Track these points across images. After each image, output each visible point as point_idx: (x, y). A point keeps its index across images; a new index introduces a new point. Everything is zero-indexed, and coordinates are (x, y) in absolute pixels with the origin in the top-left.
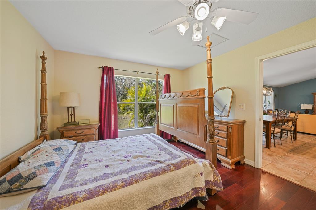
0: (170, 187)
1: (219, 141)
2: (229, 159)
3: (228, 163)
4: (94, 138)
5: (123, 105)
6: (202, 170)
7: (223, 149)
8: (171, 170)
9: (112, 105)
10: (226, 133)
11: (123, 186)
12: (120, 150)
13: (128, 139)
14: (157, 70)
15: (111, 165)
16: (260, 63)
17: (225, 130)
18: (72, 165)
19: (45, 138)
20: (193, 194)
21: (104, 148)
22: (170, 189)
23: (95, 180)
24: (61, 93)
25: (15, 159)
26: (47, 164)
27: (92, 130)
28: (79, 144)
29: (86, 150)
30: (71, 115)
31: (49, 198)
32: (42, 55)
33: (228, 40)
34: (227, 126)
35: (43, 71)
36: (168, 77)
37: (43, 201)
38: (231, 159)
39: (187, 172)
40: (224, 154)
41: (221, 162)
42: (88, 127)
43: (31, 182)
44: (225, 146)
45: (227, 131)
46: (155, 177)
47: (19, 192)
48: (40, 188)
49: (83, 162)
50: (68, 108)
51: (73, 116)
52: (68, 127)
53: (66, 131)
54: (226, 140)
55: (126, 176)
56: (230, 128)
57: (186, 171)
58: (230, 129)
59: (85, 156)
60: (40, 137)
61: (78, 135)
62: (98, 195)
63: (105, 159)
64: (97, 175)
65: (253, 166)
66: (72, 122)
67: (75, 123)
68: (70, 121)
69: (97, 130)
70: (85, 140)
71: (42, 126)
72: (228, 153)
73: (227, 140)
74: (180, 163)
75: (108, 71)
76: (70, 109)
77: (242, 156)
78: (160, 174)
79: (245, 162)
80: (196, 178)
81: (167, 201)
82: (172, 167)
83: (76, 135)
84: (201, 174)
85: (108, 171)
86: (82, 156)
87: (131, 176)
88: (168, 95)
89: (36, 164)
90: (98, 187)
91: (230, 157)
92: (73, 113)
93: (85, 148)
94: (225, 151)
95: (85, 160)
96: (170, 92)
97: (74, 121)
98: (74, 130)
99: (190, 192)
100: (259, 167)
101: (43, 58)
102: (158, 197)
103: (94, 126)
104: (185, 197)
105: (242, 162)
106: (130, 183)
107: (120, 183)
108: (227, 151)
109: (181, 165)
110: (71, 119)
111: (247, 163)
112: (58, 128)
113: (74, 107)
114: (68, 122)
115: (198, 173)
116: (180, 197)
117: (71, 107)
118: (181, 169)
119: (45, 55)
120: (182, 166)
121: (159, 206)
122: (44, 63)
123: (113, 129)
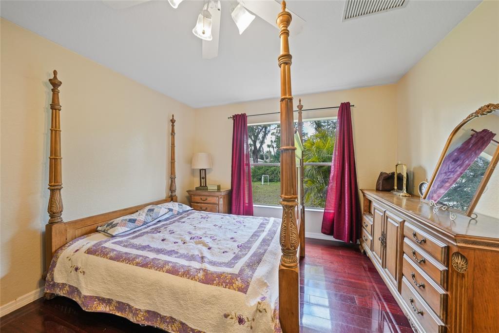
4: (217, 209)
6: (245, 314)
7: (432, 318)
8: (195, 277)
9: (246, 168)
10: (443, 268)
14: (300, 101)
17: (442, 257)
27: (215, 198)
30: (203, 178)
34: (448, 248)
35: (172, 133)
37: (99, 246)
39: (214, 296)
42: (212, 194)
44: (441, 312)
45: (447, 262)
46: (170, 275)
50: (200, 170)
53: (194, 196)
56: (455, 254)
57: (215, 294)
58: (458, 261)
60: (169, 198)
61: (203, 202)
66: (203, 186)
68: (202, 185)
70: (208, 209)
74: (215, 276)
78: (178, 275)
80: (228, 320)
82: (201, 274)
83: (201, 201)
84: (240, 319)
92: (204, 176)
97: (205, 186)
101: (173, 121)
103: (217, 194)
109: (215, 280)
110: (203, 183)
112: (188, 192)
113: (205, 170)
115: (235, 314)
117: (203, 170)
118: (209, 286)
119: (174, 117)
120: (215, 282)
122: (173, 126)
123: (247, 201)
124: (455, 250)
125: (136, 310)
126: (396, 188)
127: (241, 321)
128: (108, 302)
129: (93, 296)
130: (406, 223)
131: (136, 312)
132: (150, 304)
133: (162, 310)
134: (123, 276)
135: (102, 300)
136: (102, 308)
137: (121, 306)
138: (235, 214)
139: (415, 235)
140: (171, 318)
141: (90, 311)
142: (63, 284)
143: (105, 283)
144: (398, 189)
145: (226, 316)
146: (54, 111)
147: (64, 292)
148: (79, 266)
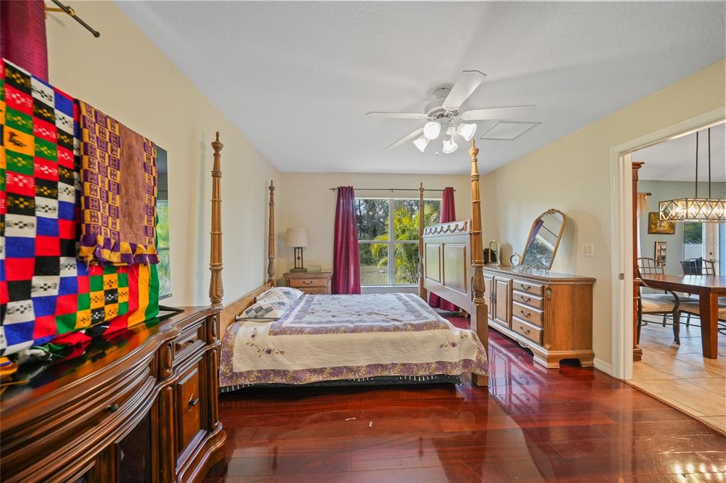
0: (402, 348)
1: (529, 315)
2: (545, 348)
3: (542, 356)
4: (326, 292)
5: (376, 246)
6: (456, 340)
7: (535, 330)
8: (406, 330)
9: (352, 245)
10: (540, 299)
11: (345, 332)
12: (354, 305)
13: (370, 297)
14: (422, 184)
15: (338, 316)
16: (621, 158)
17: (539, 293)
18: (299, 311)
19: (272, 285)
20: (437, 369)
21: (334, 301)
22: (401, 351)
23: (320, 323)
24: (288, 229)
25: (252, 298)
26: (280, 303)
27: (323, 280)
28: (307, 295)
29: (315, 302)
30: (299, 258)
31: (283, 326)
32: (270, 185)
33: (541, 123)
34: (543, 287)
35: (271, 204)
36: (449, 193)
37: (279, 327)
38: (549, 349)
39: (430, 336)
40: (538, 338)
41: (533, 355)
42: (318, 275)
43: (269, 314)
44: (540, 324)
45: (543, 295)
47: (261, 320)
48: (276, 319)
49: (310, 310)
50: (295, 248)
51: (300, 260)
52: (295, 274)
53: (293, 279)
54: (540, 312)
55: (351, 325)
56: (547, 289)
58: (548, 292)
59: (312, 307)
60: (268, 282)
61: (307, 285)
62: (321, 334)
63: (333, 310)
64: (323, 320)
65: (609, 373)
66: (299, 268)
67: (303, 270)
68: (297, 267)
69: (330, 282)
71: (270, 270)
72: (545, 338)
73: (543, 313)
75: (345, 193)
76: (297, 250)
77: (587, 352)
79: (595, 366)
80: (444, 348)
81: (396, 364)
82: (409, 327)
83: (305, 285)
85: (333, 319)
86: (310, 306)
87: (356, 326)
88: (453, 225)
89: (271, 302)
90: (322, 327)
91: (548, 347)
92: (300, 256)
93: (313, 300)
94: (538, 334)
95: (312, 309)
96: (454, 220)
97: (302, 268)
98: (301, 279)
99: (432, 363)
100: (622, 378)
101: (272, 188)
102: (384, 355)
103: (326, 275)
104: (423, 368)
105: (584, 364)
106: (354, 331)
107: (343, 329)
108: (542, 334)
109: (423, 327)
110: (299, 264)
111: (598, 368)
112: (284, 275)
113: (301, 248)
114: (295, 268)
115: (448, 342)
116: (416, 365)
117: (298, 248)
118: (421, 331)
119: (273, 184)
121: (386, 365)
122: (272, 194)
123: (352, 283)
124: (547, 286)
125: (358, 367)
126: (490, 261)
127: (454, 345)
128: (322, 371)
129: (304, 370)
130: (514, 281)
131: (358, 369)
132: (370, 360)
133: (384, 360)
134: (336, 344)
135: (314, 371)
136: (315, 378)
137: (336, 371)
138: (343, 293)
139: (522, 286)
140: (393, 364)
141: (304, 383)
142: (248, 372)
143: (315, 355)
144: (492, 261)
145: (441, 346)
146: (217, 178)
147: (251, 380)
148: (272, 347)
